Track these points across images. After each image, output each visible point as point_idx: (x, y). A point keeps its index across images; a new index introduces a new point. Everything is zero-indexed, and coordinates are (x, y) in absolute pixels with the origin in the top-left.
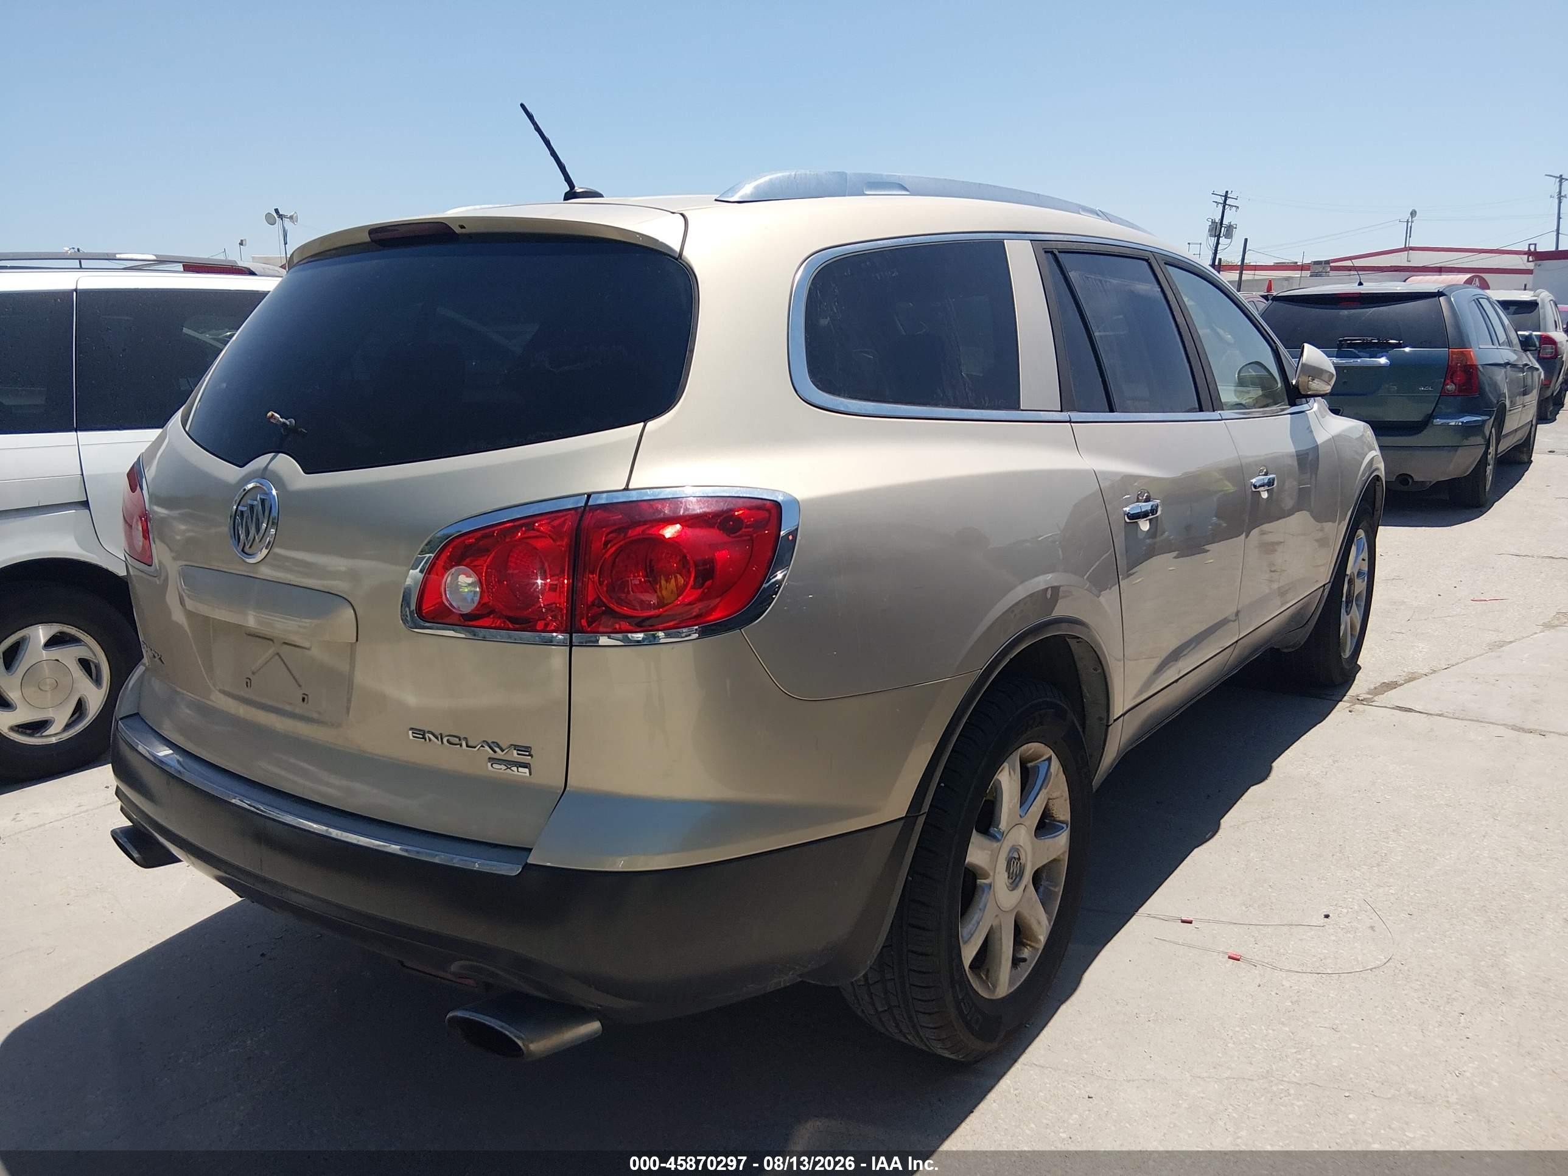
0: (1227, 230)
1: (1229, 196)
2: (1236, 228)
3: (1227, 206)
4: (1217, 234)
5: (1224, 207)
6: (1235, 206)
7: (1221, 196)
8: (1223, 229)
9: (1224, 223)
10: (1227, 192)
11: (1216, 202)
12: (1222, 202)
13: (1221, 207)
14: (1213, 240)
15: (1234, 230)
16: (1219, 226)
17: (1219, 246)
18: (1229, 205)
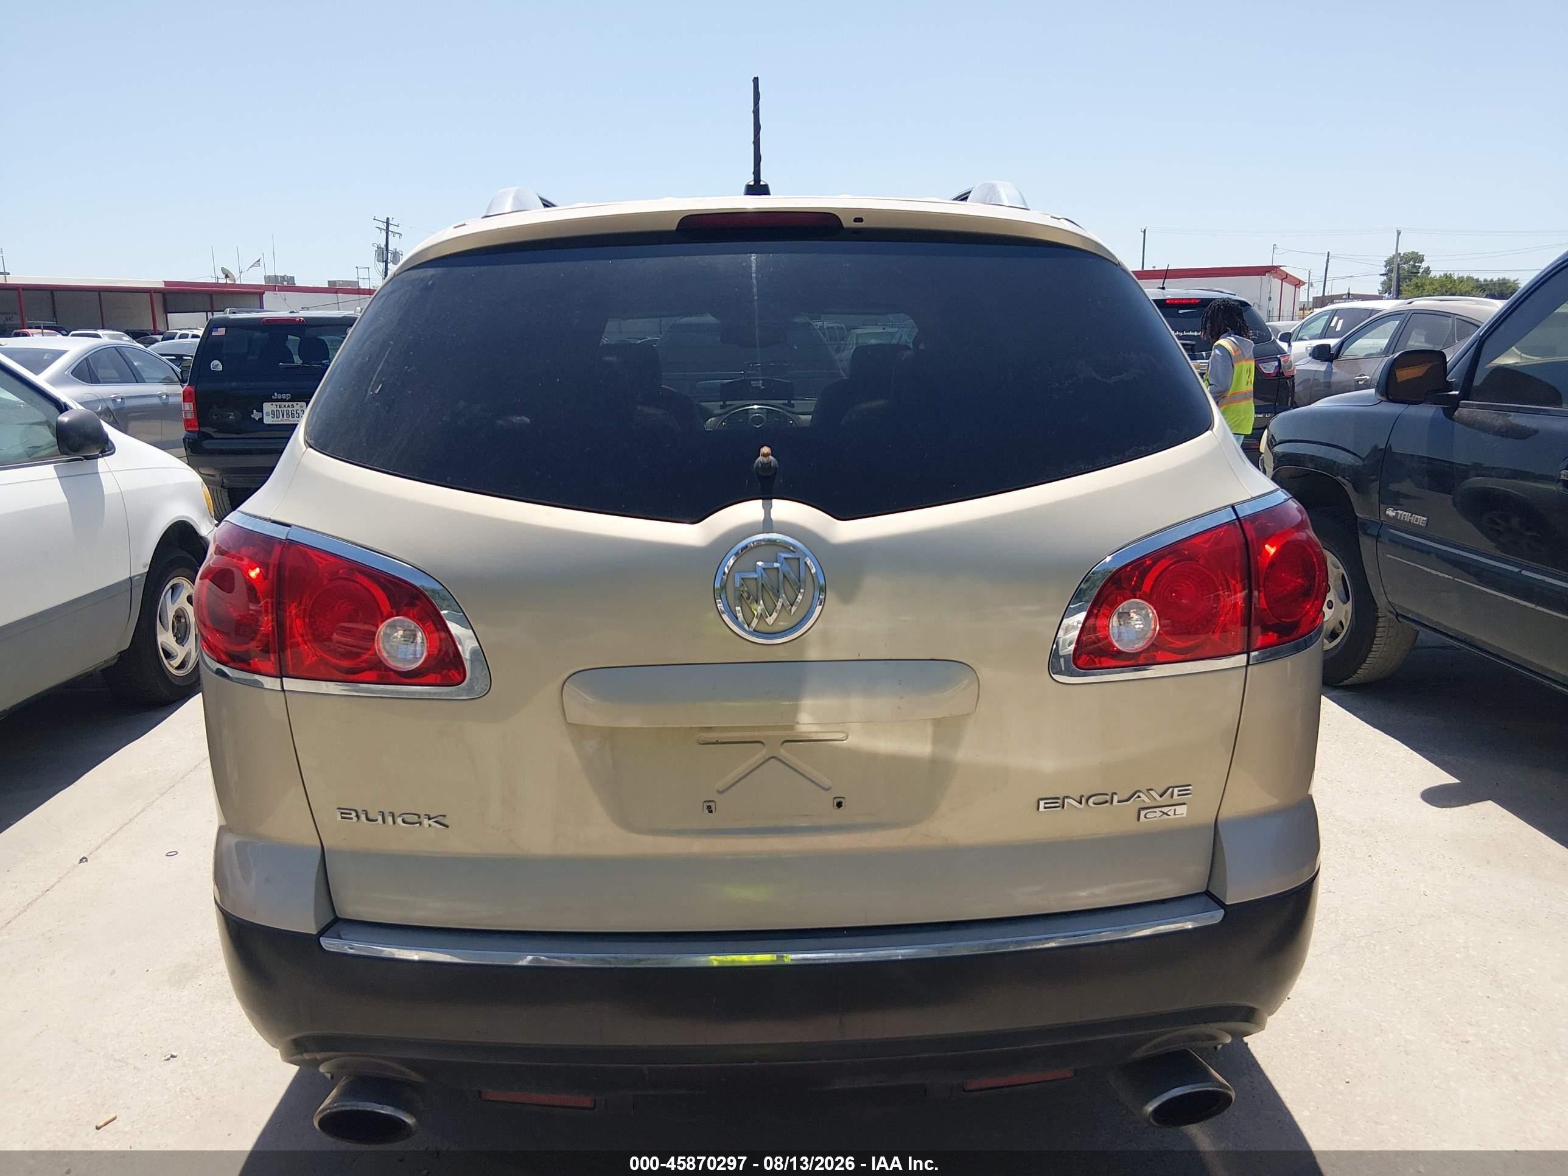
0: (394, 256)
1: (390, 222)
2: (402, 255)
3: (390, 233)
4: (384, 260)
5: (387, 233)
6: (398, 233)
7: (383, 222)
8: (389, 254)
9: (390, 248)
10: (388, 219)
11: (379, 228)
12: (385, 228)
13: (384, 233)
14: (382, 265)
15: (401, 256)
16: (385, 252)
17: (388, 271)
18: (392, 232)
